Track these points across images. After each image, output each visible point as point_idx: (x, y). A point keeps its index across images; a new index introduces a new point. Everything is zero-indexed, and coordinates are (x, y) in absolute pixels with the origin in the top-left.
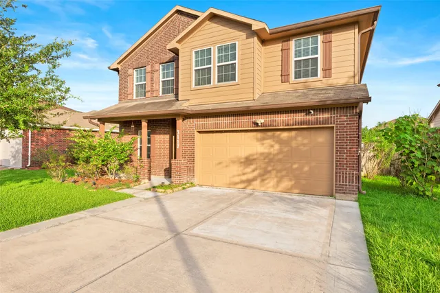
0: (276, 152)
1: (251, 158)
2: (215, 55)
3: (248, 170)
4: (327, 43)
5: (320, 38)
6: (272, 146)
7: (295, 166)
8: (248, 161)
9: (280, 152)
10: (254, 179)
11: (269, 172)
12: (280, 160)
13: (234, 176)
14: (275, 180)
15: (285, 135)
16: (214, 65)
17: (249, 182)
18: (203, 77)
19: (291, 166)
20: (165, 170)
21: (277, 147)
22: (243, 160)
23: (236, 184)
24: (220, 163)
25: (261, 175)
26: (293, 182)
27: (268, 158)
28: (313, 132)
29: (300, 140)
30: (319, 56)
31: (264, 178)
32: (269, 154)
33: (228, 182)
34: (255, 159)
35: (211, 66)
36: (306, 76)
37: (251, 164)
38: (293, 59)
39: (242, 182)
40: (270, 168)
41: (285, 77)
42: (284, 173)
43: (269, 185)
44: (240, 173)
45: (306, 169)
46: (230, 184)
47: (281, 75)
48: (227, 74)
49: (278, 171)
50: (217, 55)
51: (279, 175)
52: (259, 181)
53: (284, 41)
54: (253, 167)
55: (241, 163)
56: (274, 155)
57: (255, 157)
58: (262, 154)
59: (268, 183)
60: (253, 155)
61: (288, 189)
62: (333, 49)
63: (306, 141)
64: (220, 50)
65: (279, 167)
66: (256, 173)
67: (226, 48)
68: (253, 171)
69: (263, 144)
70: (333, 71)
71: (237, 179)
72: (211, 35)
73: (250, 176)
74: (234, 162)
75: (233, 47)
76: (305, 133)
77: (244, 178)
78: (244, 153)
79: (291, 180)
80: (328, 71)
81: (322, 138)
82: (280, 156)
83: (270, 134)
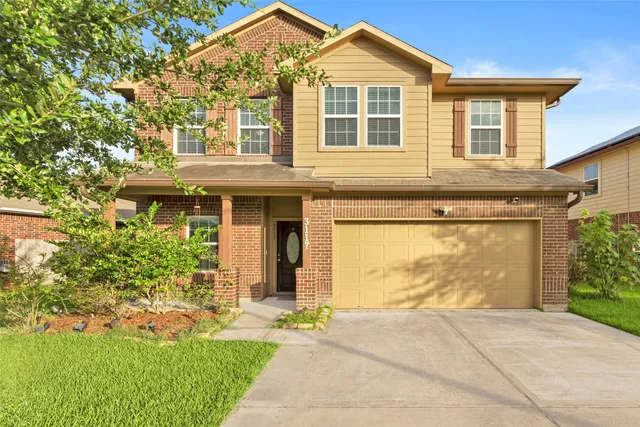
0: (460, 254)
1: (425, 262)
2: (363, 100)
3: (419, 280)
4: (511, 113)
5: (503, 104)
6: (455, 245)
7: (486, 273)
8: (419, 267)
9: (466, 254)
10: (429, 294)
11: (452, 282)
12: (466, 266)
13: (398, 291)
14: (460, 292)
15: (473, 230)
16: (362, 116)
17: (421, 298)
18: (340, 133)
19: (482, 273)
20: (252, 287)
21: (462, 246)
22: (411, 266)
23: (400, 302)
24: (373, 272)
25: (438, 287)
26: (484, 295)
27: (450, 263)
28: (509, 227)
29: (493, 236)
30: (502, 127)
31: (444, 291)
32: (451, 256)
33: (387, 300)
34: (429, 265)
35: (357, 116)
36: (485, 151)
37: (423, 272)
38: (469, 127)
39: (409, 299)
40: (452, 277)
41: (457, 150)
42: (471, 283)
43: (451, 301)
44: (407, 285)
45: (501, 275)
46: (390, 303)
47: (453, 147)
48: (385, 132)
49: (464, 281)
50: (366, 101)
51: (466, 285)
52: (436, 296)
53: (458, 100)
54: (426, 276)
55: (408, 270)
56: (458, 258)
57: (431, 261)
58: (440, 256)
59: (449, 298)
60: (427, 258)
61: (479, 304)
62: (519, 122)
63: (500, 239)
64: (372, 93)
65: (465, 274)
66: (431, 285)
67: (384, 93)
68: (428, 282)
69: (444, 242)
70: (518, 149)
71: (402, 296)
72: (356, 66)
73: (422, 290)
74: (396, 269)
75: (396, 92)
76: (500, 227)
77: (412, 293)
78: (413, 256)
79: (481, 292)
80: (512, 150)
81: (521, 235)
82: (467, 259)
83: (452, 227)
